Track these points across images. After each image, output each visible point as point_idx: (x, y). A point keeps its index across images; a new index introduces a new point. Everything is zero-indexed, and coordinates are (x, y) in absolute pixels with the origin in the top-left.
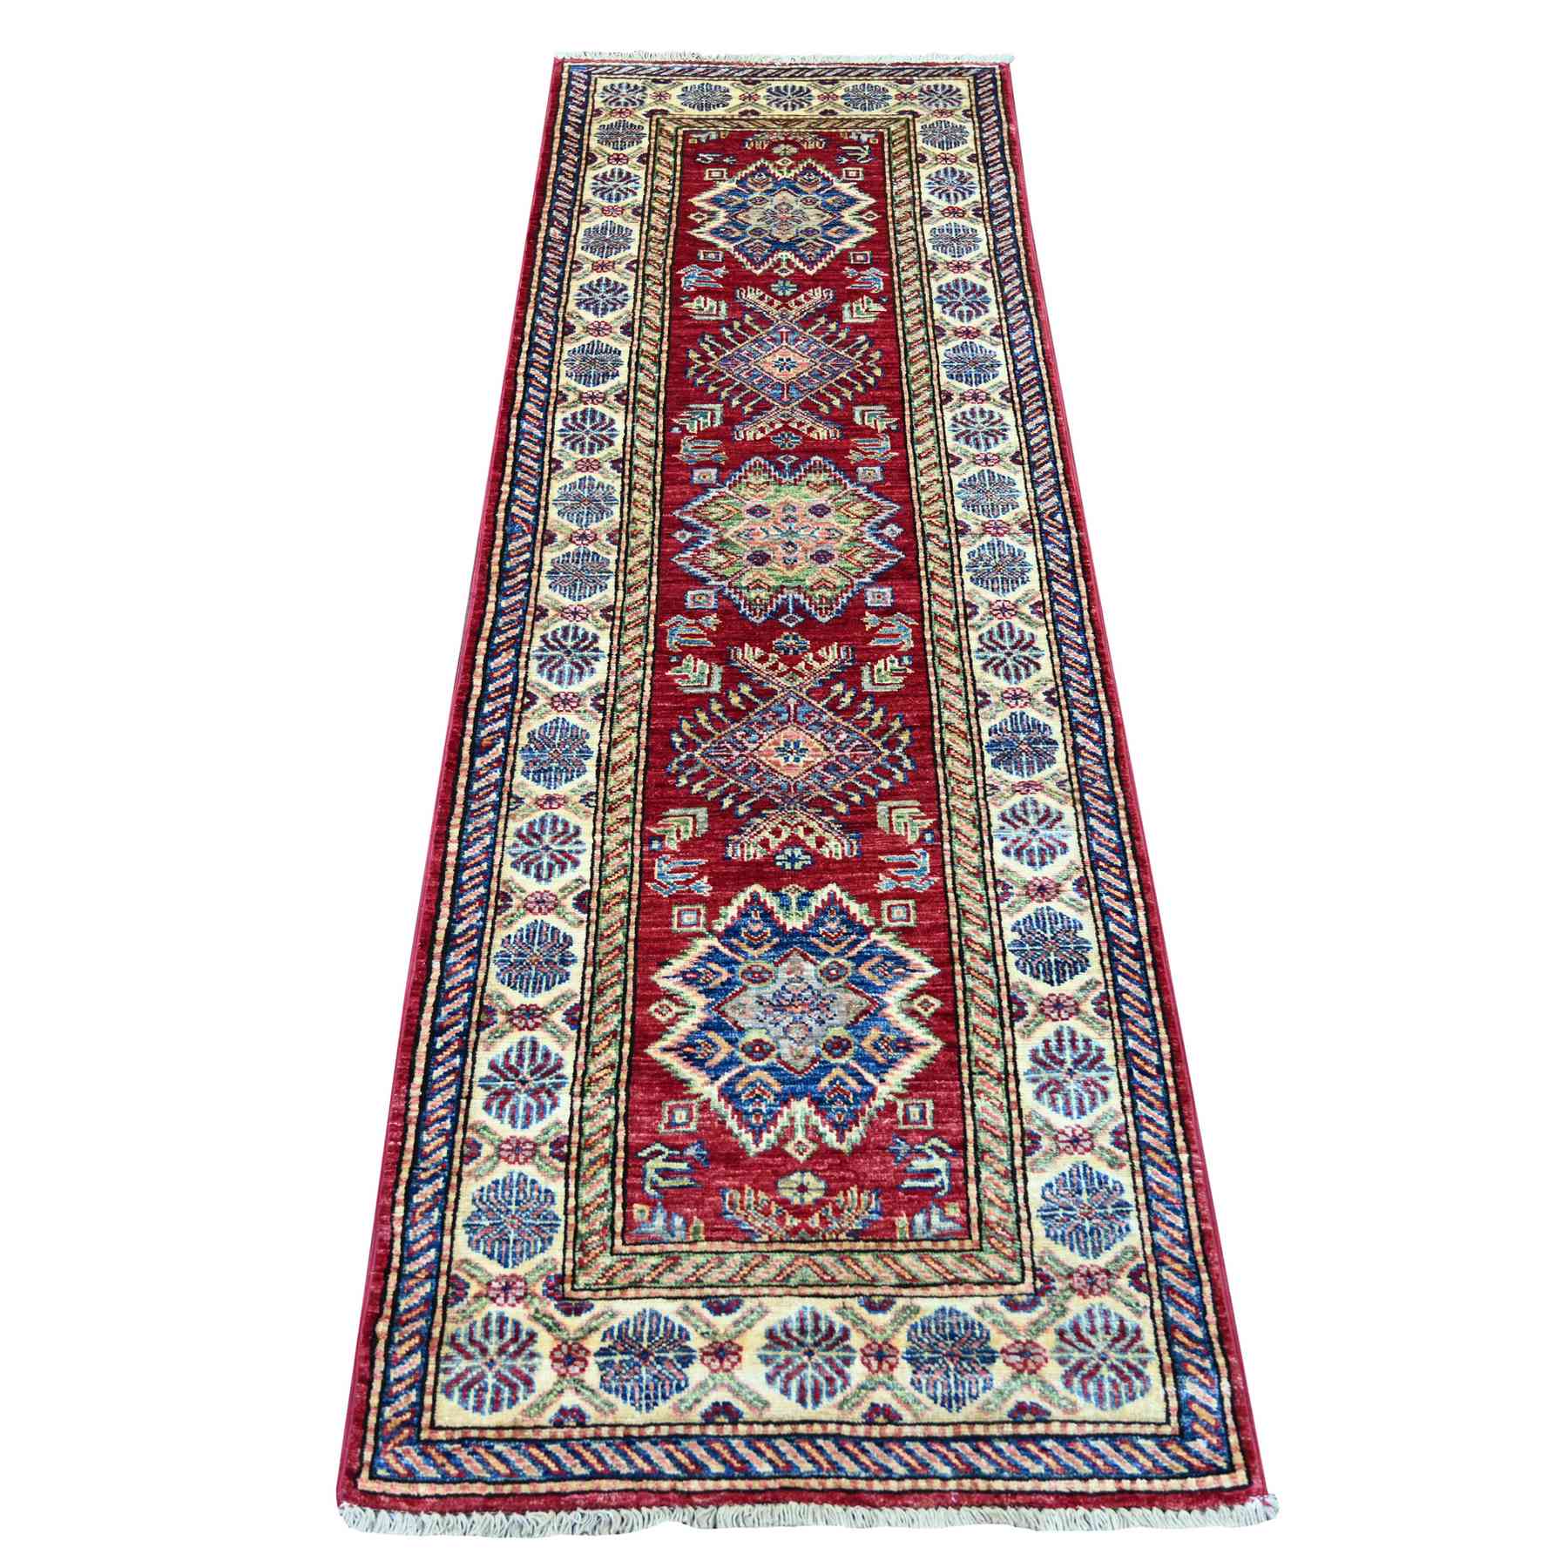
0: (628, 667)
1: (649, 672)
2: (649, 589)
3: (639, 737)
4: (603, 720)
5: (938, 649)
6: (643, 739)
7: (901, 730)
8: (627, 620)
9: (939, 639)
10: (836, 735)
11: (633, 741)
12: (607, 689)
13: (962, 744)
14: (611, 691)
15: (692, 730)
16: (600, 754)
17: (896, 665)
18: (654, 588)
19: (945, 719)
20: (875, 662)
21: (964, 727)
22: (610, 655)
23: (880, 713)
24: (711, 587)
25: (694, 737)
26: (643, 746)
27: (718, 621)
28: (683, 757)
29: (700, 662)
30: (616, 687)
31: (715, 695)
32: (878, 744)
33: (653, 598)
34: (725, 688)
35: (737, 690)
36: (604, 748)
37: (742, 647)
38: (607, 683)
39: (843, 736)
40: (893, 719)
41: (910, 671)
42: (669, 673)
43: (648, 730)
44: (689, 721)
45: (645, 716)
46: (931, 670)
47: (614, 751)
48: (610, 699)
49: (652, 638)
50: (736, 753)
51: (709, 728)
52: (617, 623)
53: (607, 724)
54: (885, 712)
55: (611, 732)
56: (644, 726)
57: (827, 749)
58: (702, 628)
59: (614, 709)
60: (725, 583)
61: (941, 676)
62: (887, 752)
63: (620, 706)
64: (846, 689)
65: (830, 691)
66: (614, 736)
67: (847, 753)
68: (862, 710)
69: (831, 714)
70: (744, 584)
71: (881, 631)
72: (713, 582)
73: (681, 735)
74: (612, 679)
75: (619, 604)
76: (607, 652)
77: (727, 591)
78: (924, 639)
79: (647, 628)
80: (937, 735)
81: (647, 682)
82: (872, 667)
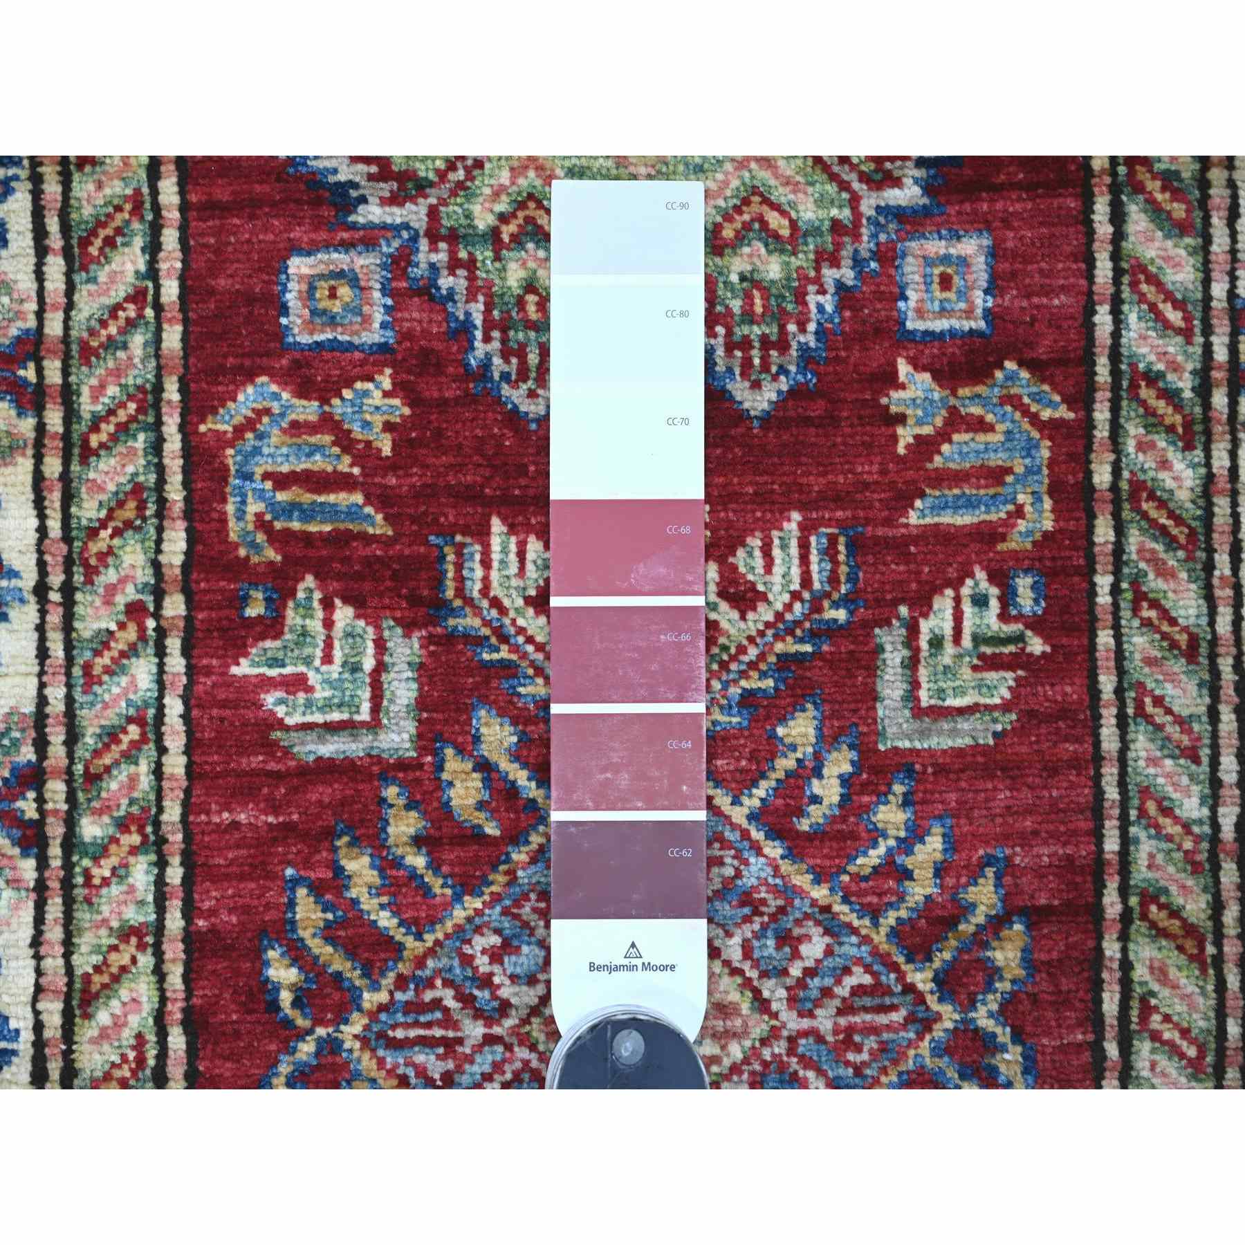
0: (104, 640)
1: (176, 663)
2: (153, 248)
3: (160, 974)
4: (41, 888)
5: (1135, 539)
6: (175, 979)
7: (997, 924)
8: (87, 406)
9: (1138, 487)
10: (788, 941)
11: (142, 988)
12: (41, 744)
13: (1186, 979)
14: (57, 750)
15: (329, 933)
16: (39, 1044)
17: (991, 620)
18: (170, 238)
19: (1141, 873)
20: (923, 605)
21: (1196, 907)
22: (41, 590)
23: (933, 846)
24: (369, 238)
25: (339, 964)
26: (175, 1010)
27: (400, 409)
28: (306, 1049)
29: (344, 615)
30: (72, 739)
31: (398, 769)
32: (921, 979)
33: (171, 290)
34: (428, 738)
35: (468, 745)
36: (52, 1011)
37: (483, 535)
38: (41, 717)
39: (814, 949)
40: (975, 875)
41: (1037, 646)
42: (243, 669)
43: (189, 937)
44: (317, 889)
45: (175, 874)
46: (1105, 638)
47: (86, 1032)
48: (56, 789)
49: (175, 493)
50: (474, 1031)
51: (386, 920)
52: (54, 419)
53: (54, 908)
54: (953, 843)
55: (69, 946)
56: (175, 922)
57: (762, 1005)
58: (345, 441)
59: (70, 843)
60: (415, 214)
61: (1135, 664)
62: (949, 1015)
63: (91, 829)
64: (828, 739)
65: (771, 748)
66: (84, 962)
67: (825, 1020)
68: (876, 835)
69: (774, 850)
70: (483, 220)
71: (949, 456)
72: (373, 213)
73: (297, 954)
74: (56, 694)
75: (54, 326)
76: (29, 578)
77: (425, 256)
78: (1088, 488)
79: (157, 447)
80: (1111, 948)
81: (174, 707)
82: (913, 630)
